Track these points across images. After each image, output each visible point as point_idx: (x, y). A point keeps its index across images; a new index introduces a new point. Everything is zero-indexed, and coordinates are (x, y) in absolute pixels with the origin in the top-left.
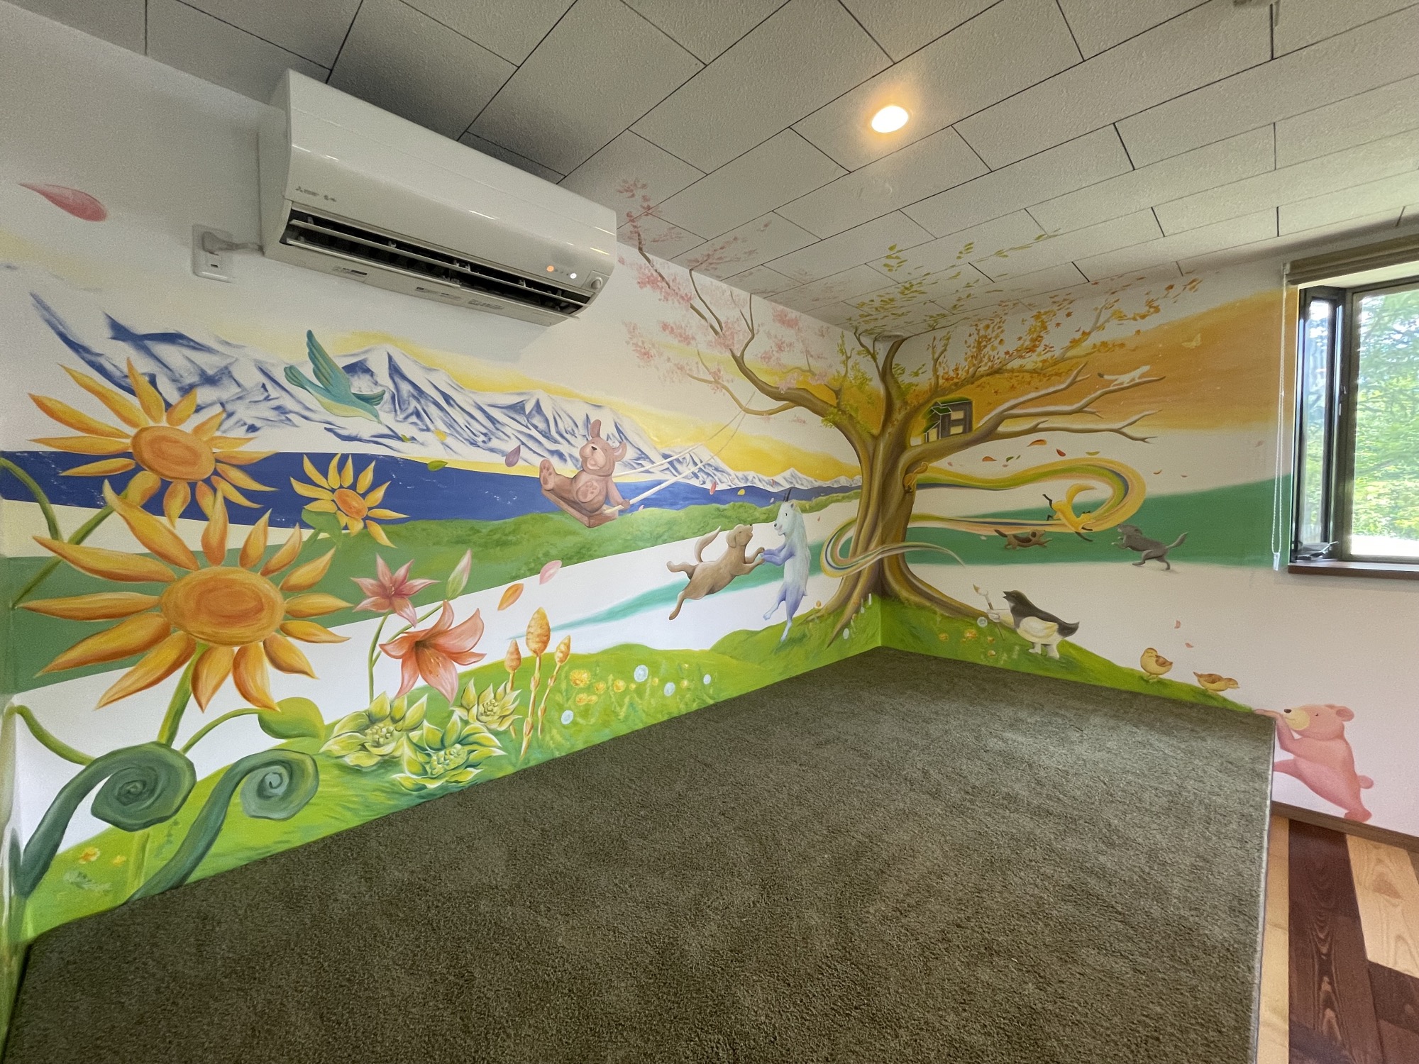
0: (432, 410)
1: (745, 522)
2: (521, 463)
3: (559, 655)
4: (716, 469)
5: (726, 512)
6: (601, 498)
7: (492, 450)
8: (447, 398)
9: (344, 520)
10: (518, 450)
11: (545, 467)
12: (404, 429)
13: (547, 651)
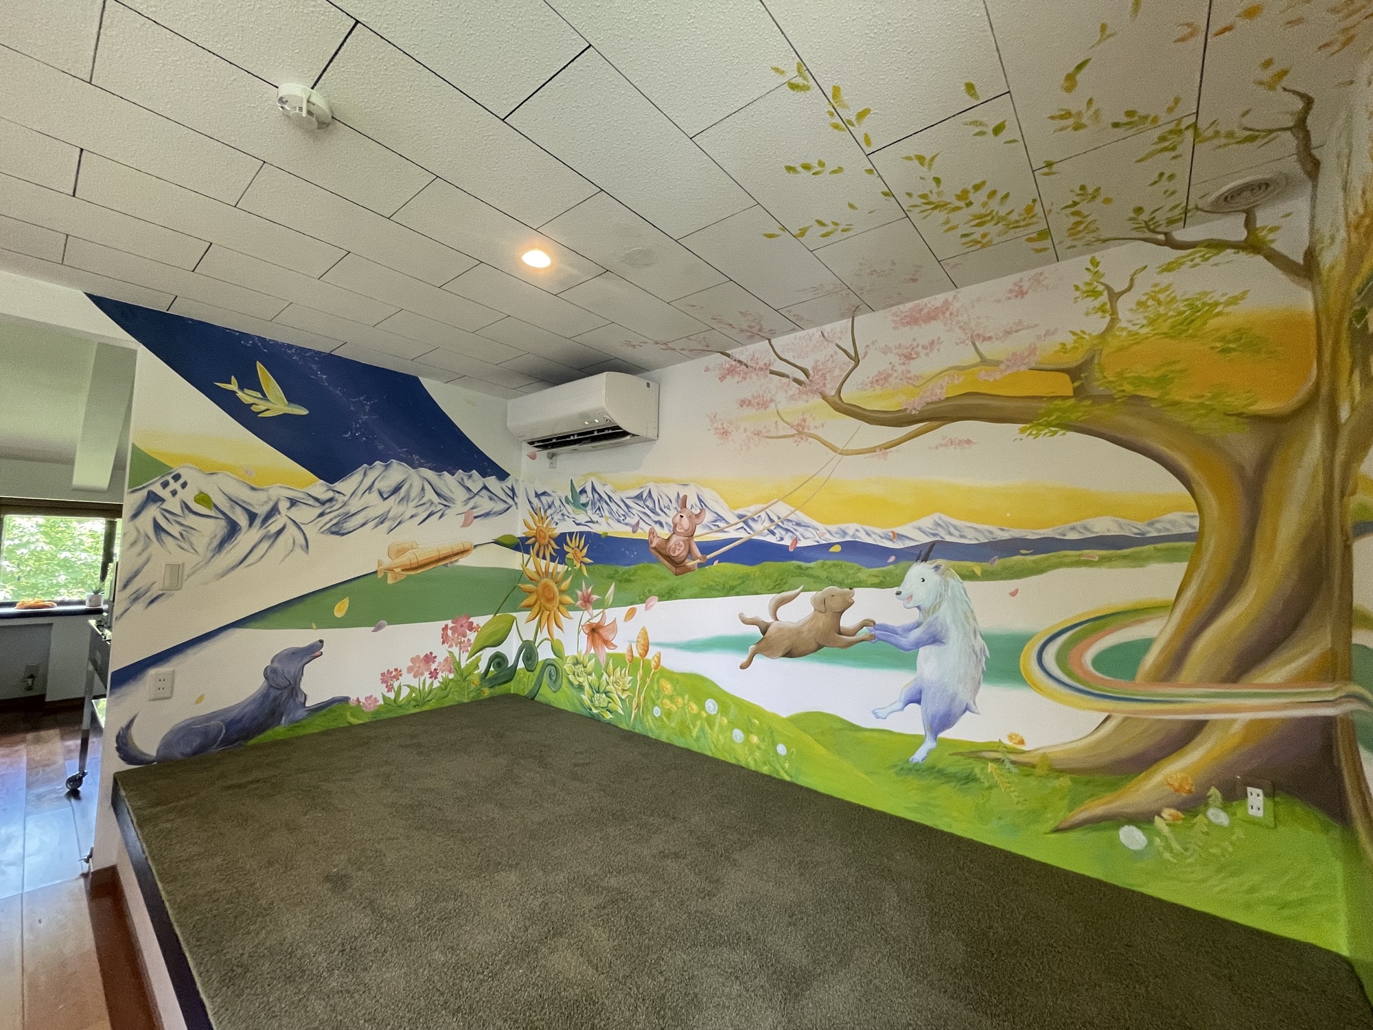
0: (605, 506)
1: (841, 584)
2: (639, 530)
3: (653, 664)
4: (798, 524)
5: (811, 572)
6: (685, 554)
7: (626, 524)
8: (610, 498)
9: (575, 562)
10: (638, 522)
11: (652, 533)
12: (595, 517)
13: (646, 657)
